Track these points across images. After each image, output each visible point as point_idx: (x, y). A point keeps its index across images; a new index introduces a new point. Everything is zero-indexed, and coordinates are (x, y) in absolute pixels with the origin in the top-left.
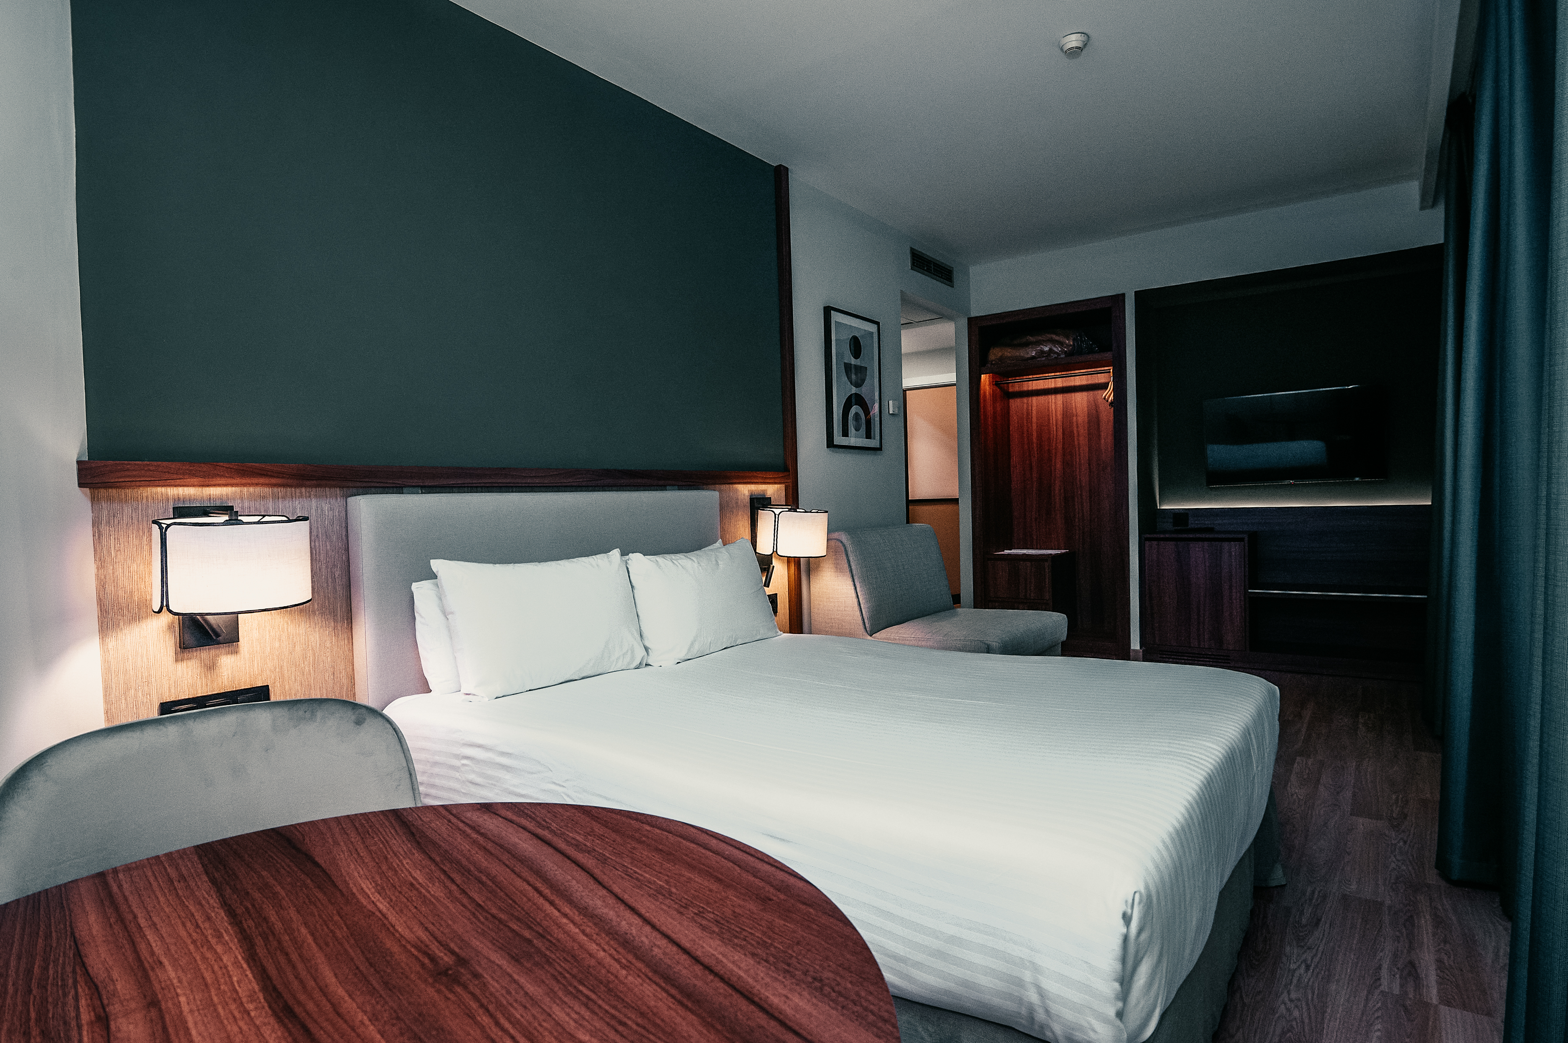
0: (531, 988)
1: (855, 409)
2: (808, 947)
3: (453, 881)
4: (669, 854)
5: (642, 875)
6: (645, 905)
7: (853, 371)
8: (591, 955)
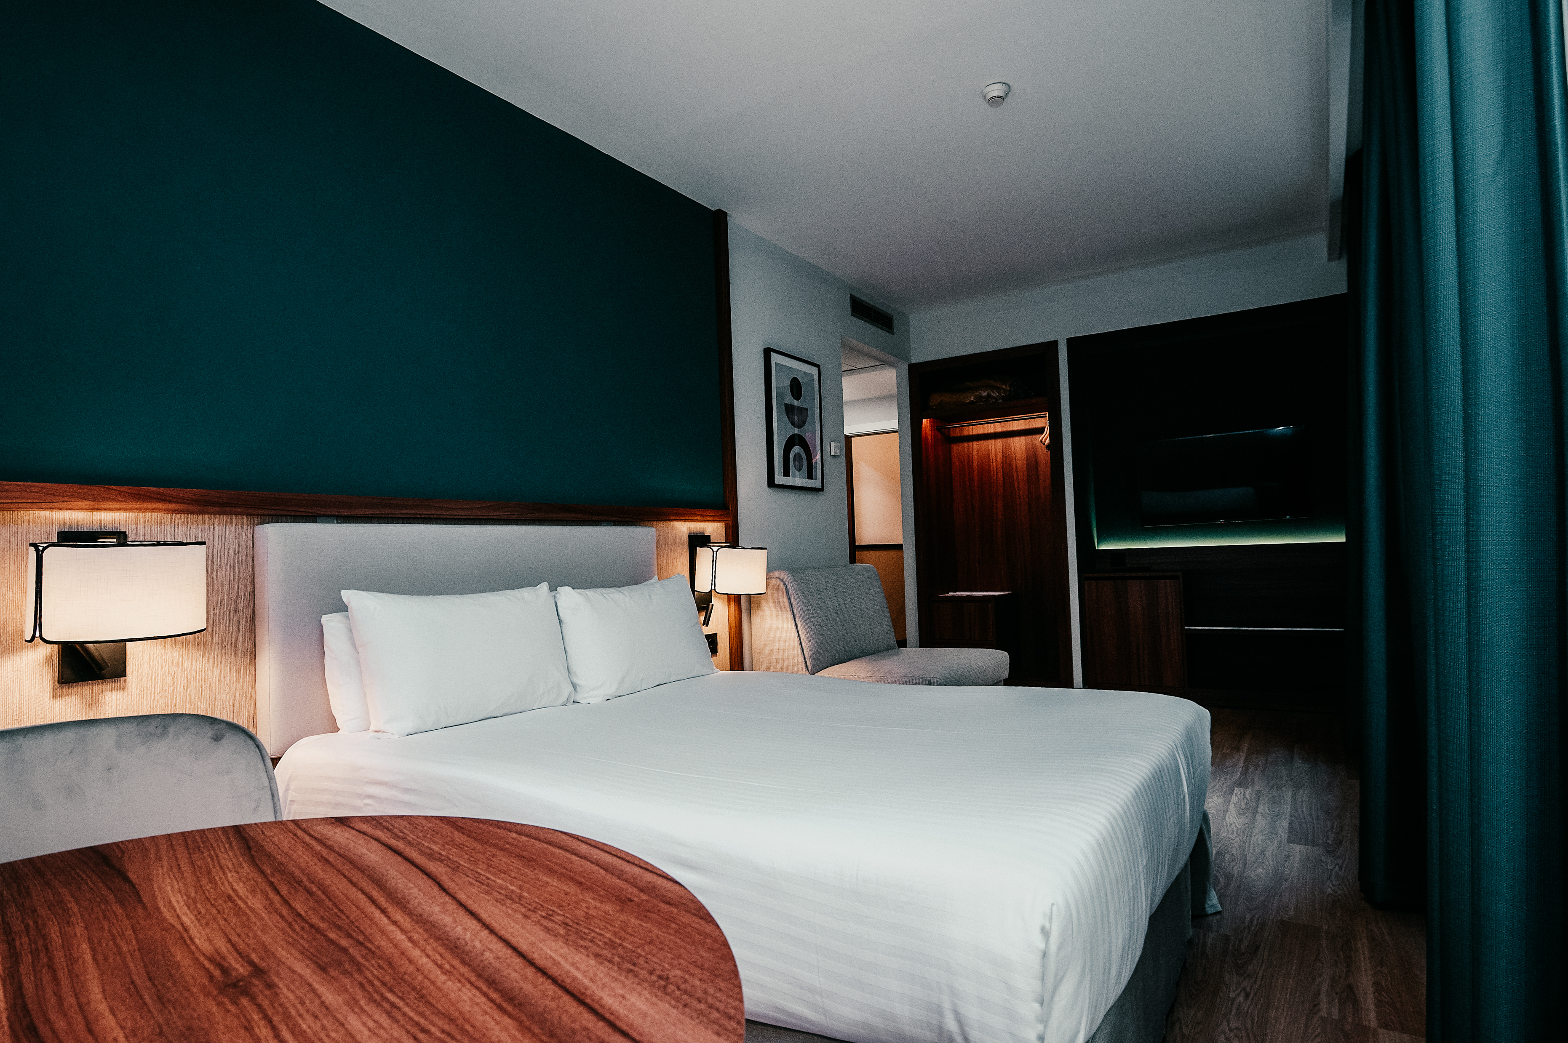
0: (330, 997)
1: (797, 449)
2: (660, 946)
3: (278, 892)
4: (531, 860)
5: (494, 881)
6: (489, 910)
7: (796, 412)
8: (411, 961)
